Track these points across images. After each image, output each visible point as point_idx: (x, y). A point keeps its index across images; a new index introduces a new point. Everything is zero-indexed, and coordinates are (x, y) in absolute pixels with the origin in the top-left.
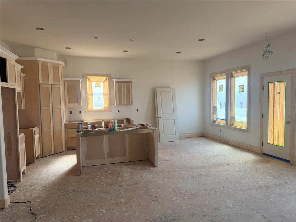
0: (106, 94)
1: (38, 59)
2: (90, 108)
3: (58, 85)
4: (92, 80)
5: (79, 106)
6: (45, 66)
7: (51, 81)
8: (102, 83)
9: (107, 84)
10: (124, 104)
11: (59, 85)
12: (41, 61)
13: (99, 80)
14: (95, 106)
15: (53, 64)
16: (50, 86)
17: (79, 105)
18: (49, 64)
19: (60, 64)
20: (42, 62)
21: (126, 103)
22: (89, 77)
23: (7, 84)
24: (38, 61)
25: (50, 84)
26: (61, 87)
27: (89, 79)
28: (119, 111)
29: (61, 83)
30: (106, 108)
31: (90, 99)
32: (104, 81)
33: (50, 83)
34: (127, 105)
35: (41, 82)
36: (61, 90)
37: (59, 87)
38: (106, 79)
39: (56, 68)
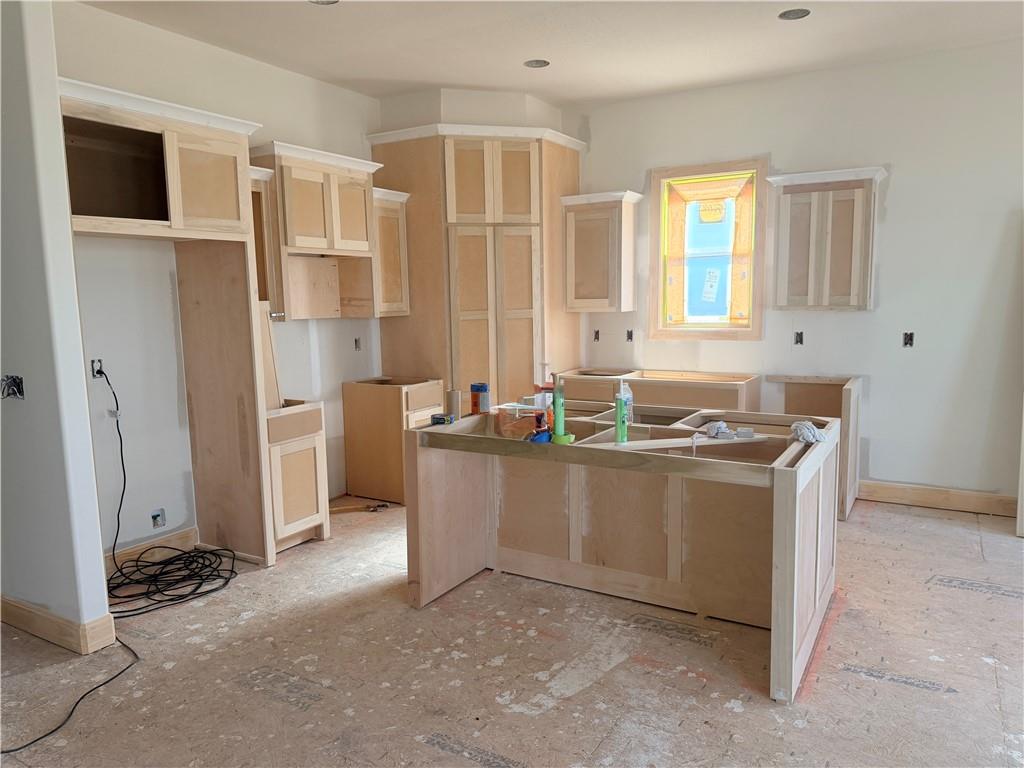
0: (743, 256)
1: (444, 129)
2: (671, 319)
3: (523, 225)
4: (685, 193)
5: (613, 310)
6: (471, 154)
7: (494, 211)
8: (731, 203)
9: (749, 206)
10: (818, 305)
11: (531, 225)
12: (454, 136)
13: (717, 192)
14: (693, 312)
15: (505, 142)
16: (489, 231)
17: (611, 305)
18: (487, 146)
19: (539, 141)
20: (459, 142)
21: (826, 302)
22: (674, 182)
23: (170, 227)
24: (445, 137)
25: (488, 225)
26: (535, 232)
27: (671, 189)
28: (799, 338)
29: (535, 218)
30: (740, 322)
31: (671, 279)
32: (740, 195)
33: (489, 219)
34: (832, 306)
35: (452, 218)
36: (536, 246)
37: (525, 234)
38: (750, 181)
39: (517, 159)
